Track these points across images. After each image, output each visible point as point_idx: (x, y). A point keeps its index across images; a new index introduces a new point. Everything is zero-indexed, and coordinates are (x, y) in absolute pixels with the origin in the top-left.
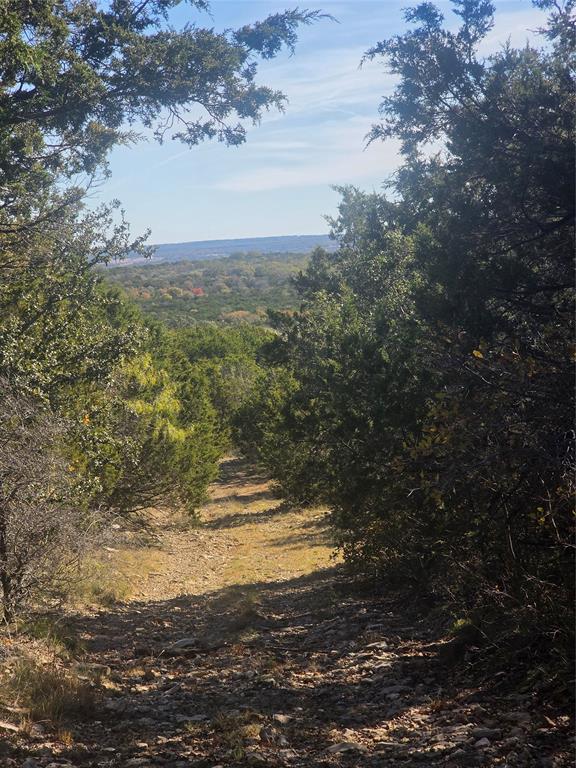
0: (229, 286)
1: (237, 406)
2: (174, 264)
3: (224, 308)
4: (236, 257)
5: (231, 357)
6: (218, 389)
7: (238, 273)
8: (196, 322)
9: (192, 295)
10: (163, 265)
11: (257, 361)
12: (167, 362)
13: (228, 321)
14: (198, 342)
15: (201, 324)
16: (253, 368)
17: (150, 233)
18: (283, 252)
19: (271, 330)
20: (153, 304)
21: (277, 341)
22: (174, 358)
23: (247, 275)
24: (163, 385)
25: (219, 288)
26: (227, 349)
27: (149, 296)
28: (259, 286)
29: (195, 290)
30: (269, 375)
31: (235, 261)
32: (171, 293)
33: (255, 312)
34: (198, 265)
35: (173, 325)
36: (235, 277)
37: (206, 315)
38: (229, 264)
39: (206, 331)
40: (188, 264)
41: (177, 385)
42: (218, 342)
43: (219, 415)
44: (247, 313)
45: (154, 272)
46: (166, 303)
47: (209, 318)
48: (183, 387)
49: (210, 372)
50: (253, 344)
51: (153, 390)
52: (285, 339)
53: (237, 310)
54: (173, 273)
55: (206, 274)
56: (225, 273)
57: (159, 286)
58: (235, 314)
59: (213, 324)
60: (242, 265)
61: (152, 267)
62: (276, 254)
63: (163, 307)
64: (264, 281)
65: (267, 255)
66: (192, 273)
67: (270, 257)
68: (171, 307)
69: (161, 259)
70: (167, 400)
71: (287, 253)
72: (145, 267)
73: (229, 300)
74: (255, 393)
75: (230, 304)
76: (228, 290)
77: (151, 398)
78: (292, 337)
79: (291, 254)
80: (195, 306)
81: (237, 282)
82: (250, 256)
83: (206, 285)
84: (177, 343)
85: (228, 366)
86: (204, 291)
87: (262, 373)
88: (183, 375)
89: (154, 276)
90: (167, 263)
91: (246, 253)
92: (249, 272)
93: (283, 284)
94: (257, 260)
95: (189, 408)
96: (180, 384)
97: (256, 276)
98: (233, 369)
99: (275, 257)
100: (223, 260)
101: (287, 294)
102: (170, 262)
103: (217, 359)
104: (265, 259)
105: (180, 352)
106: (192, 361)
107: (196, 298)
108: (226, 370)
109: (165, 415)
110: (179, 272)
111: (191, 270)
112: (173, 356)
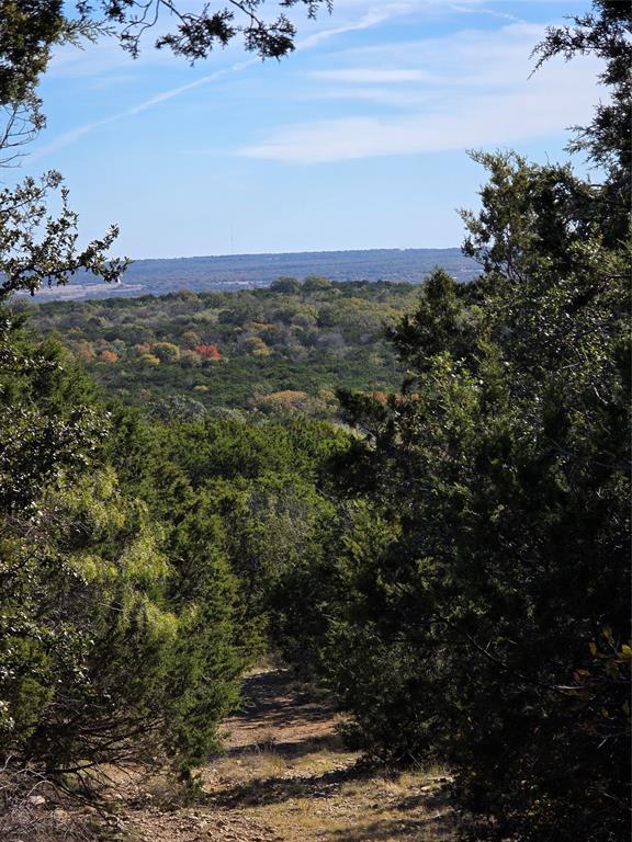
0: (269, 343)
1: (277, 570)
2: (163, 298)
3: (258, 386)
4: (283, 287)
5: (269, 477)
6: (244, 538)
7: (286, 317)
8: (203, 410)
9: (197, 358)
10: (143, 299)
11: (319, 486)
12: (147, 482)
13: (265, 409)
14: (208, 448)
15: (213, 414)
16: (310, 499)
17: (115, 233)
18: (373, 280)
19: (346, 429)
20: (123, 373)
21: (357, 449)
22: (162, 479)
23: (303, 324)
24: (136, 529)
25: (250, 347)
26: (263, 462)
27: (113, 358)
28: (326, 344)
29: (204, 349)
30: (341, 512)
31: (280, 295)
32: (157, 353)
33: (316, 394)
34: (210, 301)
35: (162, 414)
36: (280, 327)
37: (224, 396)
38: (269, 302)
39: (223, 427)
40: (190, 298)
41: (165, 529)
42: (245, 450)
43: (243, 586)
44: (301, 394)
45: (124, 313)
46: (147, 373)
47: (230, 404)
48: (175, 533)
49: (226, 506)
50: (311, 454)
51: (117, 539)
52: (372, 446)
53: (283, 388)
54: (162, 315)
55: (226, 319)
56: (262, 317)
57: (134, 338)
58: (278, 396)
59: (237, 416)
60: (294, 303)
61: (122, 302)
62: (360, 284)
63: (140, 379)
64: (335, 335)
65: (343, 286)
66: (199, 316)
67: (348, 289)
68: (157, 380)
69: (139, 287)
70: (144, 556)
71: (380, 282)
72: (110, 303)
73: (268, 371)
74: (314, 546)
75: (269, 376)
76: (265, 351)
77: (114, 554)
78: (385, 441)
79: (388, 284)
80: (202, 378)
81: (285, 335)
82: (309, 287)
83: (225, 341)
84: (168, 450)
85: (264, 495)
86: (220, 352)
87: (328, 509)
88: (178, 510)
89: (127, 320)
90: (151, 297)
91: (301, 280)
92: (306, 317)
93: (371, 341)
94: (323, 294)
95: (184, 576)
96: (172, 528)
97: (320, 324)
98: (272, 500)
99: (356, 289)
100: (258, 293)
101: (378, 360)
102: (156, 293)
103: (242, 481)
104: (338, 292)
105: (171, 467)
106: (195, 485)
107: (205, 364)
108: (259, 502)
109: (142, 585)
110: (173, 312)
111: (197, 309)
112: (158, 473)
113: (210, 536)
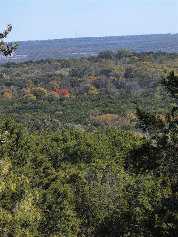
0: (97, 87)
1: (102, 215)
2: (38, 62)
3: (91, 111)
4: (105, 56)
5: (97, 162)
6: (84, 197)
7: (107, 73)
8: (61, 125)
9: (57, 96)
10: (26, 63)
11: (126, 167)
12: (28, 167)
13: (95, 125)
14: (63, 146)
15: (67, 127)
16: (121, 175)
17: (10, 29)
18: (156, 51)
19: (141, 135)
20: (16, 105)
21: (146, 148)
22: (36, 164)
23: (117, 76)
24: (22, 192)
25: (87, 90)
26: (95, 154)
27: (10, 96)
28: (130, 87)
29: (61, 91)
30: (138, 182)
31: (104, 60)
32: (35, 93)
33: (124, 116)
34: (64, 64)
35: (37, 128)
36: (104, 78)
37: (74, 117)
38: (97, 64)
39: (71, 135)
40: (53, 62)
41: (38, 193)
42: (83, 146)
43: (83, 224)
44: (116, 116)
45: (16, 71)
46: (29, 104)
47: (75, 121)
48: (45, 195)
49: (73, 179)
50: (122, 149)
51: (12, 198)
52: (154, 144)
53: (105, 112)
54: (37, 72)
55: (73, 74)
56: (93, 73)
57: (22, 85)
58: (104, 117)
59: (80, 128)
60: (111, 64)
61: (15, 65)
62: (149, 54)
63: (26, 108)
64: (134, 82)
65: (139, 55)
66: (58, 72)
67: (142, 56)
68: (35, 109)
69: (25, 56)
70: (27, 208)
71: (160, 52)
72: (8, 65)
73: (97, 103)
74: (123, 201)
75: (98, 106)
76: (95, 92)
77: (9, 206)
78: (163, 141)
79: (164, 54)
80: (60, 107)
81: (106, 82)
82: (120, 55)
83: (73, 86)
84: (40, 147)
85: (95, 173)
86: (70, 92)
87: (131, 180)
88: (46, 181)
89: (17, 75)
90: (31, 61)
91: (115, 51)
92: (118, 72)
93: (155, 86)
94: (128, 60)
95: (50, 219)
96: (43, 192)
97: (126, 76)
98: (100, 175)
99: (147, 57)
100: (91, 59)
101: (159, 96)
102: (34, 60)
103: (82, 165)
104: (136, 58)
105: (41, 157)
106: (55, 167)
107: (61, 100)
108: (92, 177)
109: (25, 225)
110: (44, 70)
111: (57, 69)
112: (35, 160)
113: (65, 196)
